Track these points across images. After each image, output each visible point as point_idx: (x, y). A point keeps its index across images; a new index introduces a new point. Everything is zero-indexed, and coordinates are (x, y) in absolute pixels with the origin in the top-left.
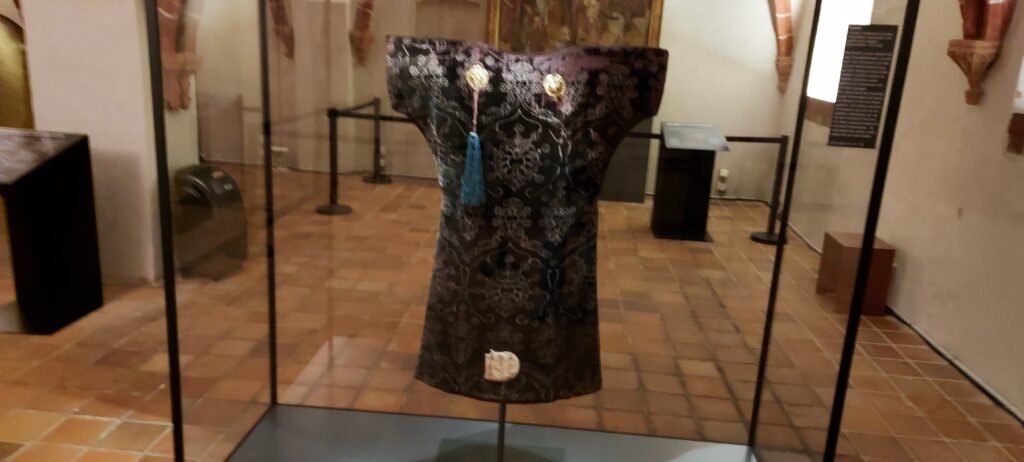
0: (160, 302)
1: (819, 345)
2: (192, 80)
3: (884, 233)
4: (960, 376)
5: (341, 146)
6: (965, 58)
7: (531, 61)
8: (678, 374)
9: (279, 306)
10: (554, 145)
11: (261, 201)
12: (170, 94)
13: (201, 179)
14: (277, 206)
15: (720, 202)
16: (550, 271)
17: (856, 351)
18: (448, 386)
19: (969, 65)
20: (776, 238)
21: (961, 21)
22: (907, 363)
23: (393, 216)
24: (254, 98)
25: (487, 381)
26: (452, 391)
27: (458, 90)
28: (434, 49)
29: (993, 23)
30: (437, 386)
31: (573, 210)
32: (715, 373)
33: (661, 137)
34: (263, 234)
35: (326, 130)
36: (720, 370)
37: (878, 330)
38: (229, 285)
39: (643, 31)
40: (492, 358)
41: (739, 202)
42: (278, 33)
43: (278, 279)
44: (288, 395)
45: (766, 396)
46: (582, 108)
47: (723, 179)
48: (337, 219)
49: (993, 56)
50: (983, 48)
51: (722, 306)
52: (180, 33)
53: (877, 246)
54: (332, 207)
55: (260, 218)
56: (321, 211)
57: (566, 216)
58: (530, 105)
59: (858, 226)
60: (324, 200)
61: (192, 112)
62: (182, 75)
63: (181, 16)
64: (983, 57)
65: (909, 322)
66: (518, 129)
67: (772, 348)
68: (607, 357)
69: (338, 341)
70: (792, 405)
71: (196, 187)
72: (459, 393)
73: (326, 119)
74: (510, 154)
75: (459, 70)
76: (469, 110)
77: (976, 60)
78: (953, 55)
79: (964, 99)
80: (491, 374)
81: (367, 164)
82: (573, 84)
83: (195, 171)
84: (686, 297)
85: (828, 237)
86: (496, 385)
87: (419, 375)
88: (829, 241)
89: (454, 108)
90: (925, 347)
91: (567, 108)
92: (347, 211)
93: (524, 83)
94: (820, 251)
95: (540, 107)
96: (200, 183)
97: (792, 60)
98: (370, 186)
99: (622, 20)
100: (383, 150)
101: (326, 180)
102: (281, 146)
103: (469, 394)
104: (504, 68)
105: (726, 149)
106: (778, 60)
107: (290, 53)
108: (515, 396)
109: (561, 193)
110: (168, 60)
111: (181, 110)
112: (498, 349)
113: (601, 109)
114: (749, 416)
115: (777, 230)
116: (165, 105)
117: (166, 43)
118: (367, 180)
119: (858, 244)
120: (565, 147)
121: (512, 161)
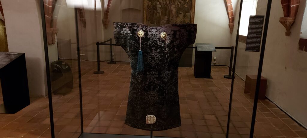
0: (47, 102)
1: (246, 109)
2: (56, 35)
3: (263, 75)
4: (289, 117)
5: (100, 53)
6: (285, 23)
7: (156, 28)
8: (204, 119)
9: (83, 103)
10: (164, 53)
11: (77, 70)
12: (48, 40)
13: (59, 65)
14: (82, 72)
15: (214, 66)
16: (164, 90)
17: (257, 110)
18: (135, 126)
19: (286, 24)
20: (232, 77)
21: (283, 12)
22: (272, 114)
23: (117, 74)
24: (74, 40)
25: (146, 124)
26: (136, 128)
27: (135, 37)
28: (128, 26)
29: (292, 12)
30: (132, 126)
31: (170, 72)
32: (215, 119)
33: (196, 48)
34: (78, 80)
35: (96, 49)
36: (217, 117)
37: (264, 104)
38: (68, 96)
39: (189, 17)
40: (148, 117)
41: (220, 66)
42: (81, 20)
43: (83, 94)
44: (87, 130)
45: (231, 125)
46: (172, 42)
47: (215, 60)
48: (100, 75)
49: (293, 22)
50: (290, 20)
51: (216, 98)
52: (52, 22)
53: (261, 79)
54: (98, 72)
55: (77, 75)
56: (95, 73)
57: (169, 74)
58: (157, 41)
59: (256, 73)
60: (96, 70)
61: (56, 44)
62: (53, 34)
63: (52, 17)
64: (290, 22)
65: (272, 101)
66: (153, 48)
67: (232, 110)
68: (183, 115)
69: (101, 113)
70: (238, 128)
71: (57, 67)
72: (138, 128)
73: (96, 46)
74: (151, 56)
75: (135, 32)
76: (138, 43)
77: (288, 23)
78: (281, 22)
79: (285, 35)
80: (147, 122)
81: (109, 58)
82: (169, 35)
83: (57, 63)
84: (205, 96)
85: (247, 76)
86: (149, 125)
87: (126, 123)
88: (247, 77)
89: (134, 43)
90: (278, 108)
91: (168, 42)
92: (103, 72)
93: (155, 35)
94: (245, 80)
95: (160, 42)
96: (59, 66)
97: (234, 24)
98: (109, 65)
99: (183, 14)
100: (113, 54)
101: (96, 63)
102: (82, 54)
103: (141, 129)
104: (149, 31)
105: (215, 51)
106: (229, 24)
107: (85, 26)
108: (155, 128)
109: (167, 67)
110: (48, 30)
111: (52, 44)
112: (149, 115)
113: (178, 42)
114: (226, 132)
115: (232, 75)
116: (48, 43)
117: (47, 25)
118: (108, 63)
119: (256, 78)
120: (167, 53)
121: (152, 58)
